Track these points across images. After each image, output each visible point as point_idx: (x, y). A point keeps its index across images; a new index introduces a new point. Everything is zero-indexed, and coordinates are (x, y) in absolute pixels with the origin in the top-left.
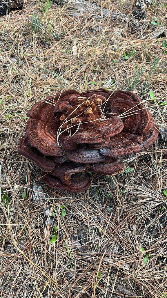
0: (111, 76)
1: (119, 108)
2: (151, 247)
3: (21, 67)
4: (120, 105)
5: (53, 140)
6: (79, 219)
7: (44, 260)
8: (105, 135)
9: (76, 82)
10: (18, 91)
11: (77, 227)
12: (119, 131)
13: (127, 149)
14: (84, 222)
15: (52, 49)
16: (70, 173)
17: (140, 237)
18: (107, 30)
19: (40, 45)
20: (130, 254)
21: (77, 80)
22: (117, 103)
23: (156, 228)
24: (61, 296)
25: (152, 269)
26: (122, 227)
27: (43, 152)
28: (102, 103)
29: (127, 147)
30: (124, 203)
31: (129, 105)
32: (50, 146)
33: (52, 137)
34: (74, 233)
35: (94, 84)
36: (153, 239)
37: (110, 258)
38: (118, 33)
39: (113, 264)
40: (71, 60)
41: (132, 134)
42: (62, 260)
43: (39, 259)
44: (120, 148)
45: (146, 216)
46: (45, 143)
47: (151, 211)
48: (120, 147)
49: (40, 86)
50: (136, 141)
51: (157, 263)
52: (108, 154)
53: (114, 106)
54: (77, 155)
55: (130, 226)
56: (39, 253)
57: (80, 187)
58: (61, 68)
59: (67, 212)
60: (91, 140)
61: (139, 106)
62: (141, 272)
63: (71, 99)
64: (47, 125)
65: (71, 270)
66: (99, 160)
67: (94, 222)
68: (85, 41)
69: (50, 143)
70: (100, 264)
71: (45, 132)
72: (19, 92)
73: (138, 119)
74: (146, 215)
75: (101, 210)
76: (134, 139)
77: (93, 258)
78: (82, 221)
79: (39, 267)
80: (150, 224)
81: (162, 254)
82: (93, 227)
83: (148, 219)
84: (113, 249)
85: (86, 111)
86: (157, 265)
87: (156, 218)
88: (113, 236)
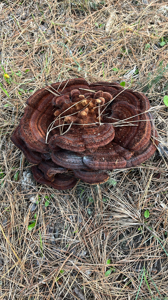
0: (137, 65)
1: (120, 113)
2: (117, 262)
3: (48, 37)
4: (121, 110)
5: (42, 135)
6: (59, 214)
7: (19, 242)
8: (88, 146)
9: (98, 65)
10: (39, 64)
11: (56, 220)
12: (104, 144)
13: (111, 163)
14: (62, 218)
15: (85, 20)
16: (51, 172)
17: (110, 249)
18: (153, 5)
19: (74, 14)
20: (95, 263)
21: (99, 63)
22: (119, 106)
23: (128, 246)
24: (25, 279)
25: (111, 283)
26: (96, 233)
27: (29, 146)
28: (104, 103)
29: (111, 161)
30: (103, 211)
31: (131, 112)
32: (37, 141)
33: (42, 131)
34: (51, 226)
35: (115, 72)
36: (122, 255)
37: (76, 260)
38: (163, 10)
39: (75, 267)
40: (100, 38)
41: (122, 147)
42: (34, 247)
43: (15, 239)
44: (103, 161)
45: (122, 231)
46: (32, 138)
47: (127, 228)
48: (103, 159)
49: (61, 63)
50: (123, 156)
51: (119, 279)
52: (90, 165)
53: (115, 109)
54: (59, 157)
55: (104, 235)
56: (16, 234)
57: (64, 185)
58: (87, 46)
59: (50, 204)
60: (72, 147)
61: (140, 116)
62: (99, 283)
63: (72, 93)
64: (42, 116)
65: (39, 259)
66: (80, 167)
67: (71, 221)
68: (124, 15)
69: (38, 138)
70: (64, 263)
71: (37, 124)
72: (40, 66)
73: (133, 132)
74: (122, 229)
75: (81, 211)
76: (122, 153)
77: (60, 255)
78: (61, 217)
79: (14, 247)
80: (123, 240)
81: (125, 273)
82: (70, 225)
83: (122, 235)
84: (81, 252)
85: (81, 111)
86: (118, 281)
87: (131, 236)
88: (85, 240)
